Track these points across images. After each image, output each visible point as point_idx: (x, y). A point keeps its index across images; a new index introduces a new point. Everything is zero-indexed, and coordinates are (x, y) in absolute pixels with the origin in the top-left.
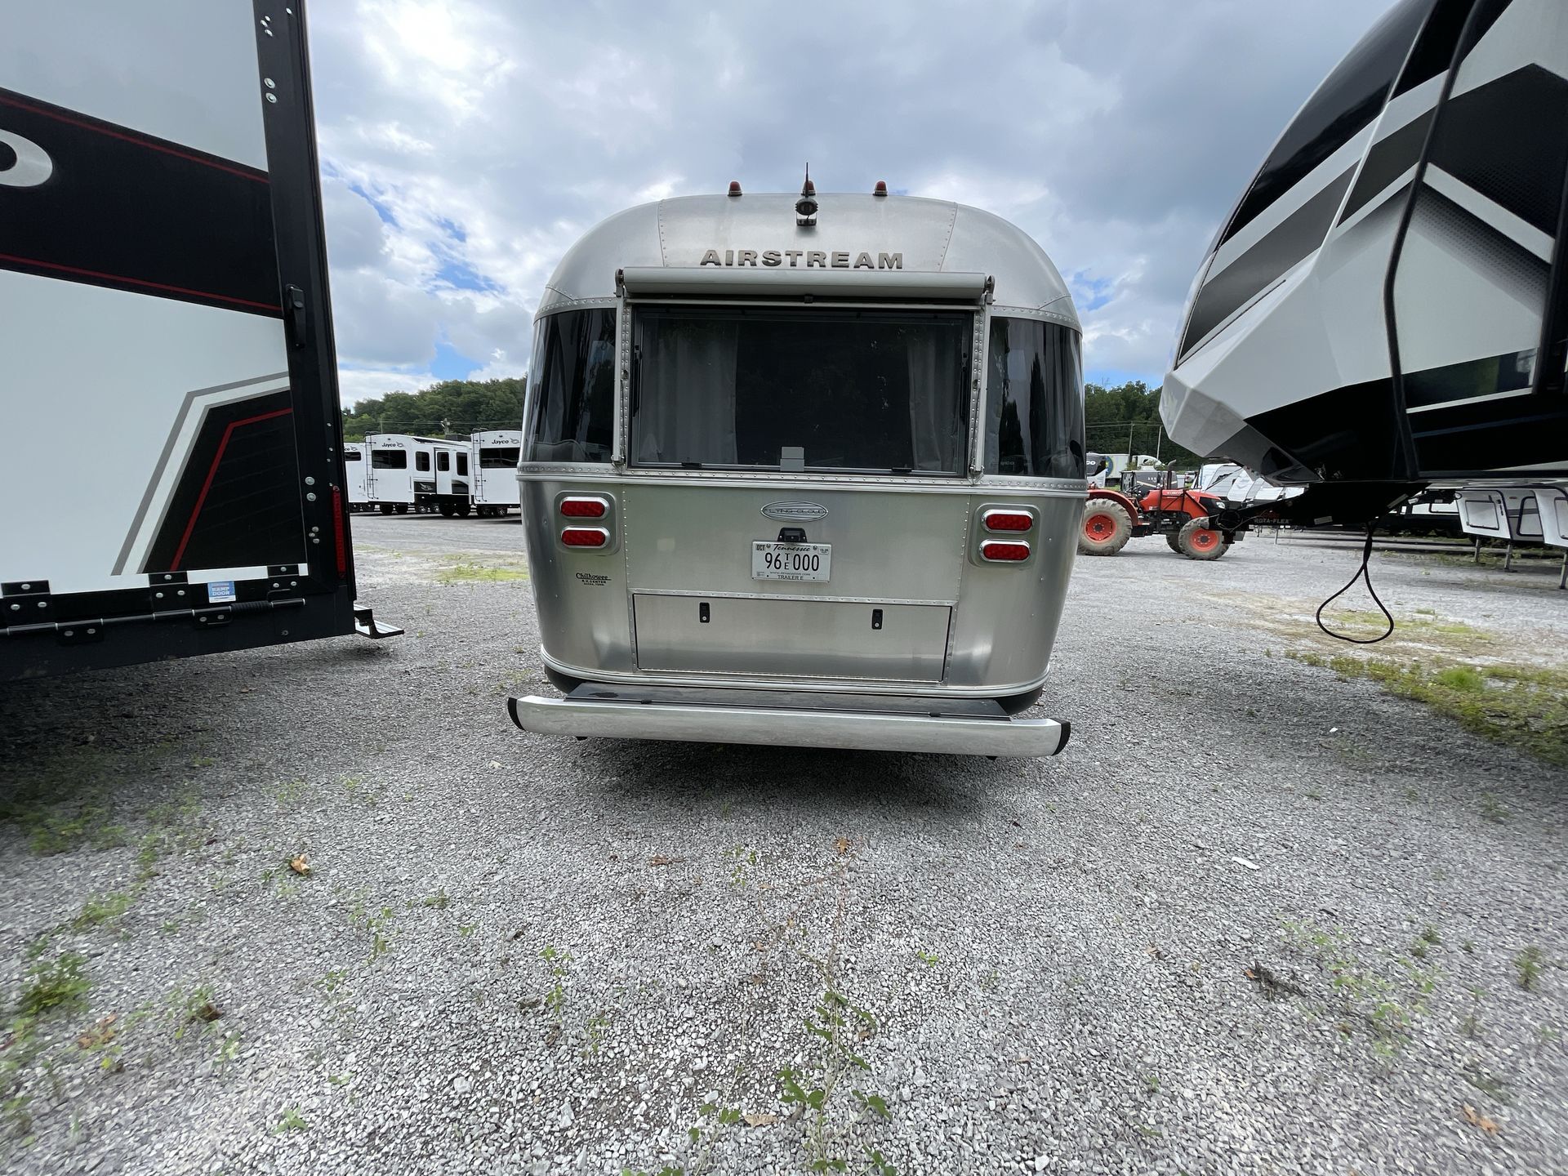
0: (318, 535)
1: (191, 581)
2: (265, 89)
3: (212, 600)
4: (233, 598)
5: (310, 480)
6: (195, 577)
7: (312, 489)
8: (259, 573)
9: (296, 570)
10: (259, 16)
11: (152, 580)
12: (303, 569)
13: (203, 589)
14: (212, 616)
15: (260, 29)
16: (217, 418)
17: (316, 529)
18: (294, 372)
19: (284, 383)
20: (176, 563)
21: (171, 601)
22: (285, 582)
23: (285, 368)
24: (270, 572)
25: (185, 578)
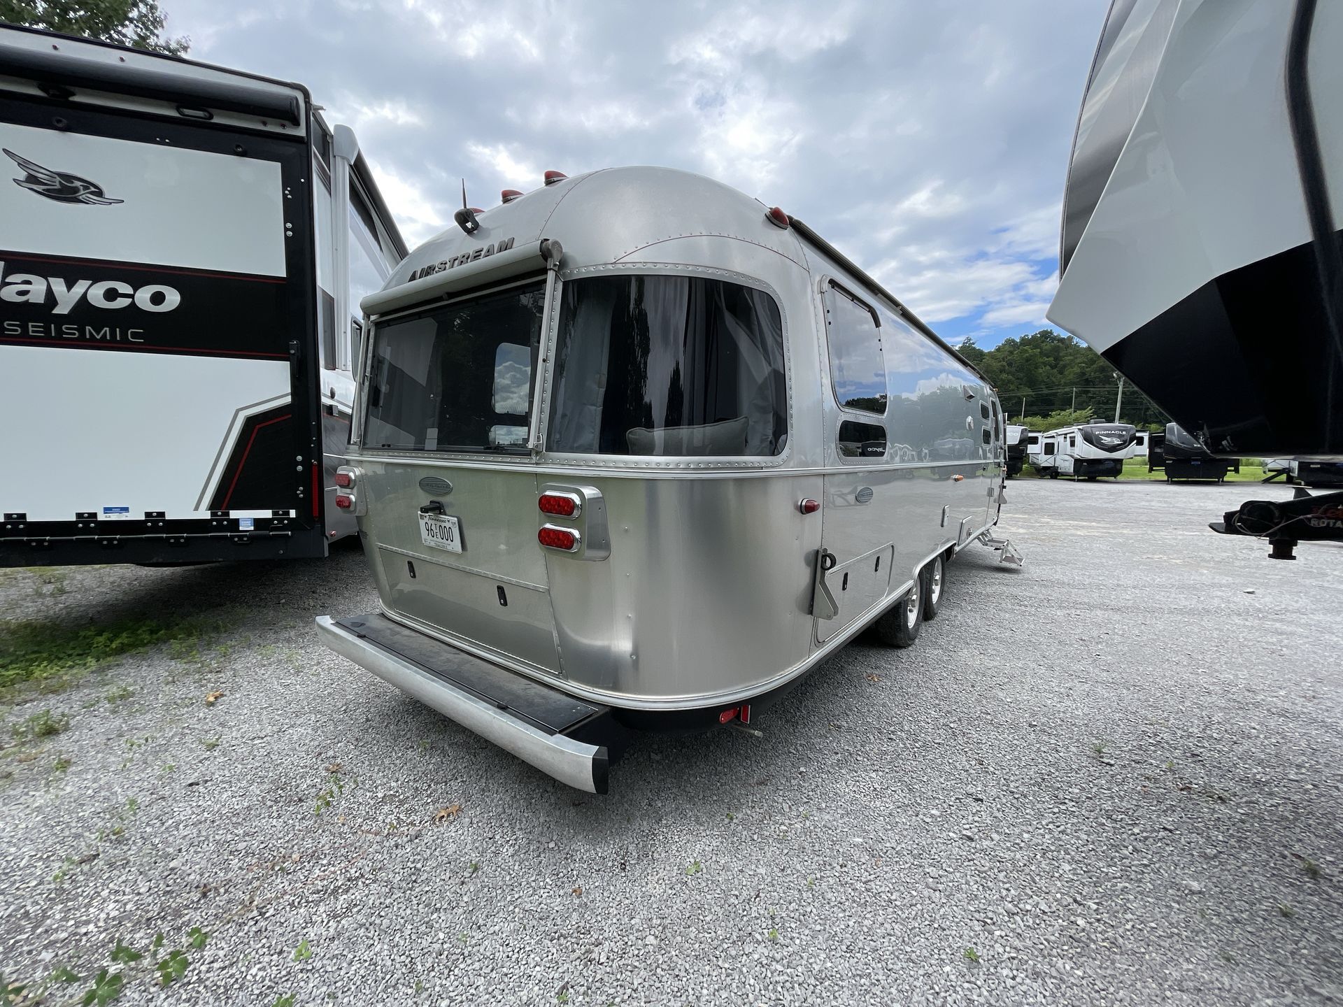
0: (302, 492)
1: (231, 517)
2: (286, 230)
3: (241, 528)
4: (252, 528)
5: (299, 458)
6: (234, 514)
7: (300, 463)
8: (267, 514)
9: (288, 513)
10: (284, 189)
11: (212, 514)
12: (293, 513)
13: (237, 521)
14: (241, 538)
15: (285, 196)
16: (251, 422)
17: (301, 488)
18: (294, 393)
19: (288, 399)
20: (225, 505)
21: (220, 528)
22: (280, 521)
23: (289, 391)
24: (274, 514)
25: (228, 514)
